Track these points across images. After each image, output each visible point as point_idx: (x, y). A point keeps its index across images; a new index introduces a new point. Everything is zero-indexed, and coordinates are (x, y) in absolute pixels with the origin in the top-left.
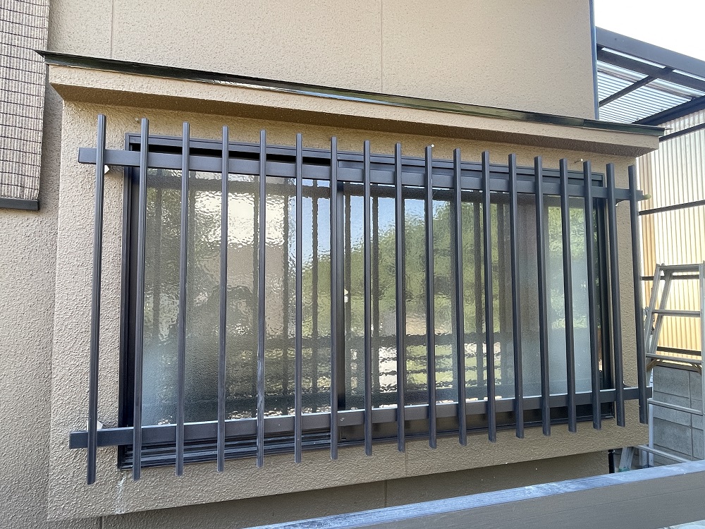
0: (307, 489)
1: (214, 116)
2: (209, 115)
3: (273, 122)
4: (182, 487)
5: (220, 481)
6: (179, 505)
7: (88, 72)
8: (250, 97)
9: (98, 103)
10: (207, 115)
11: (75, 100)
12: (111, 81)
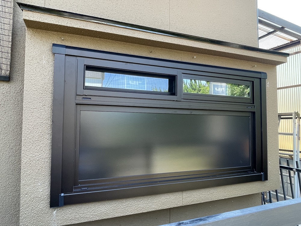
0: (139, 213)
1: (99, 39)
2: (96, 38)
3: (125, 43)
4: (83, 213)
5: (101, 210)
6: (82, 222)
7: (42, 14)
8: (117, 31)
9: (44, 30)
10: (95, 38)
11: (33, 28)
12: (53, 19)
